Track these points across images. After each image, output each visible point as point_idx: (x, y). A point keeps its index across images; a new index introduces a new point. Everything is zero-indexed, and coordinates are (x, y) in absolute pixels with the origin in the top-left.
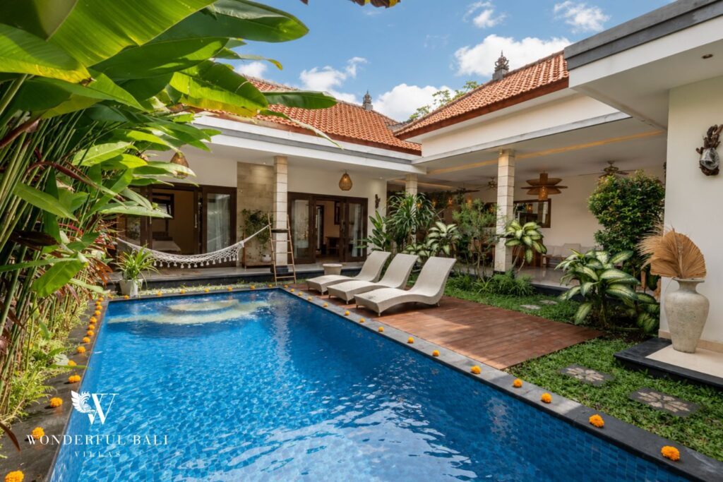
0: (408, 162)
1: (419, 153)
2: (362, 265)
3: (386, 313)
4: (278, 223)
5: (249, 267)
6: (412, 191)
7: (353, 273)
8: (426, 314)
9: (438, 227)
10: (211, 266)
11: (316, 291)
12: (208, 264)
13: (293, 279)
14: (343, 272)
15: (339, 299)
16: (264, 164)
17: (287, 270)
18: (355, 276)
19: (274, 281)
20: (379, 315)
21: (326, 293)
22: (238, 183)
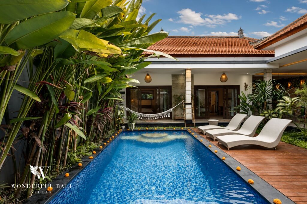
0: (265, 62)
1: (273, 55)
2: (230, 121)
3: (232, 149)
4: (187, 100)
5: (176, 120)
6: (268, 79)
7: (225, 125)
8: (264, 153)
9: (284, 100)
10: (162, 119)
11: (201, 133)
12: (160, 118)
13: (194, 126)
14: (220, 124)
15: (211, 138)
16: (183, 74)
17: (192, 122)
18: (225, 127)
19: (185, 127)
20: (229, 149)
21: (205, 134)
22: (172, 83)
